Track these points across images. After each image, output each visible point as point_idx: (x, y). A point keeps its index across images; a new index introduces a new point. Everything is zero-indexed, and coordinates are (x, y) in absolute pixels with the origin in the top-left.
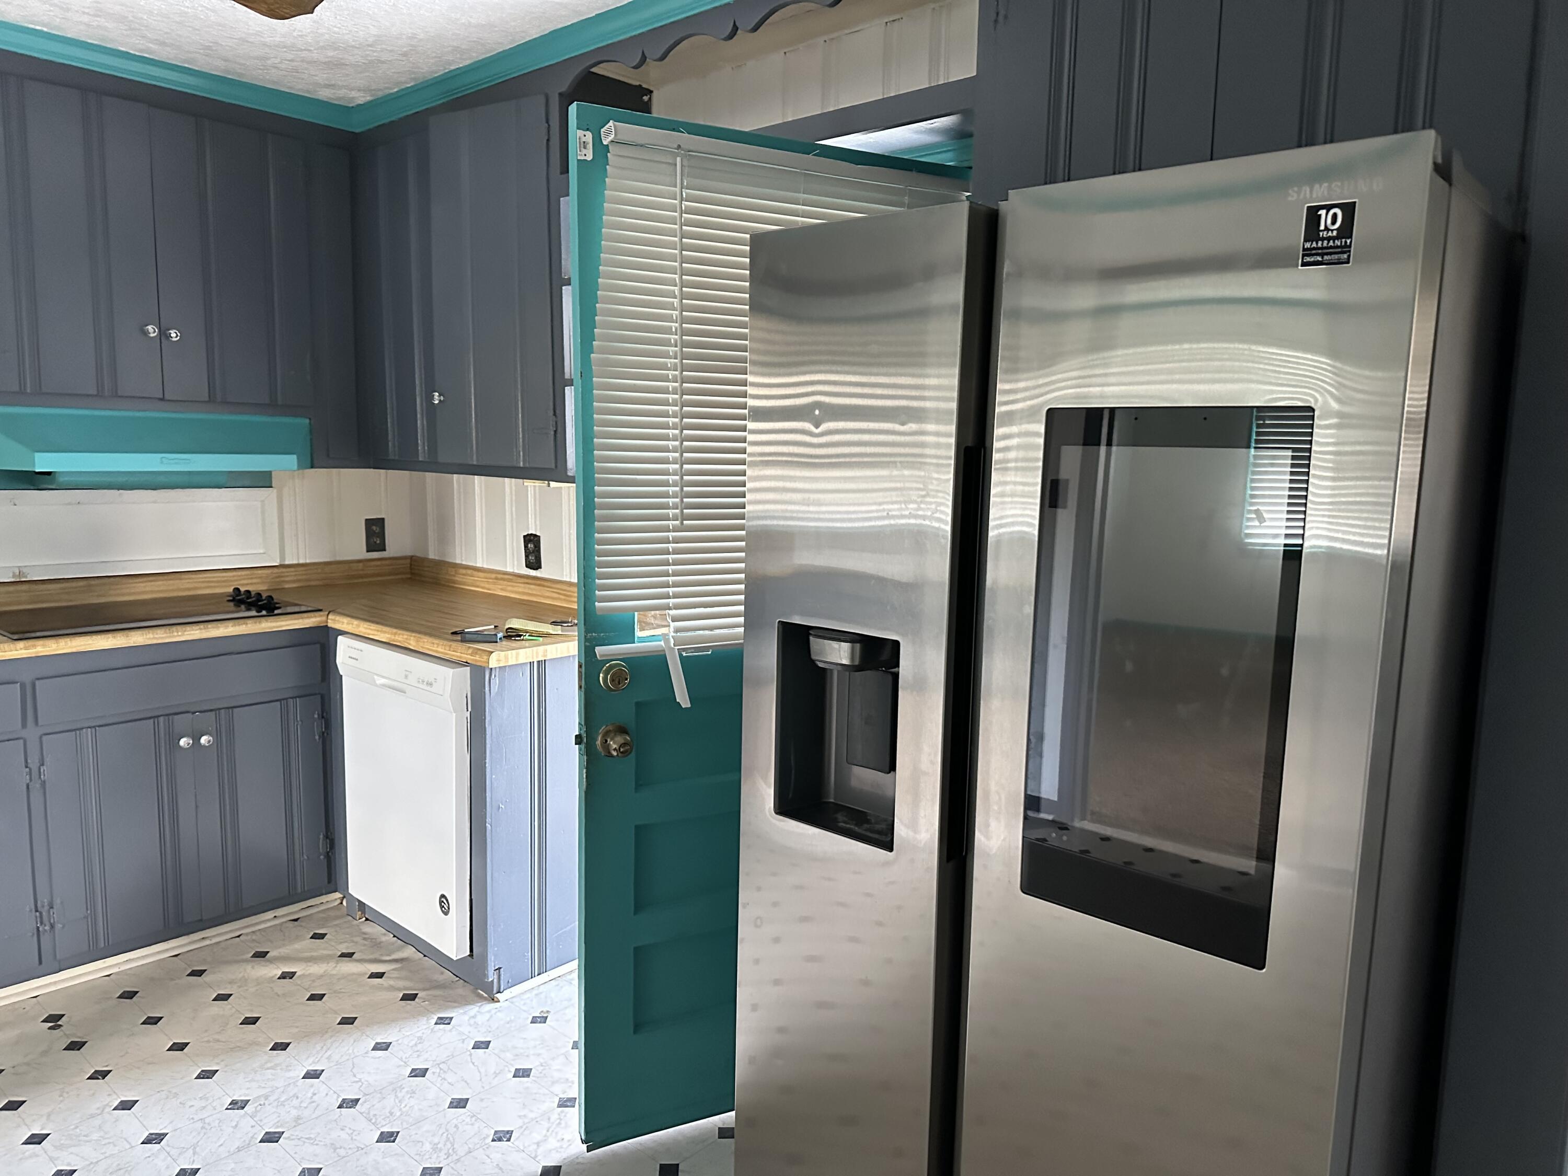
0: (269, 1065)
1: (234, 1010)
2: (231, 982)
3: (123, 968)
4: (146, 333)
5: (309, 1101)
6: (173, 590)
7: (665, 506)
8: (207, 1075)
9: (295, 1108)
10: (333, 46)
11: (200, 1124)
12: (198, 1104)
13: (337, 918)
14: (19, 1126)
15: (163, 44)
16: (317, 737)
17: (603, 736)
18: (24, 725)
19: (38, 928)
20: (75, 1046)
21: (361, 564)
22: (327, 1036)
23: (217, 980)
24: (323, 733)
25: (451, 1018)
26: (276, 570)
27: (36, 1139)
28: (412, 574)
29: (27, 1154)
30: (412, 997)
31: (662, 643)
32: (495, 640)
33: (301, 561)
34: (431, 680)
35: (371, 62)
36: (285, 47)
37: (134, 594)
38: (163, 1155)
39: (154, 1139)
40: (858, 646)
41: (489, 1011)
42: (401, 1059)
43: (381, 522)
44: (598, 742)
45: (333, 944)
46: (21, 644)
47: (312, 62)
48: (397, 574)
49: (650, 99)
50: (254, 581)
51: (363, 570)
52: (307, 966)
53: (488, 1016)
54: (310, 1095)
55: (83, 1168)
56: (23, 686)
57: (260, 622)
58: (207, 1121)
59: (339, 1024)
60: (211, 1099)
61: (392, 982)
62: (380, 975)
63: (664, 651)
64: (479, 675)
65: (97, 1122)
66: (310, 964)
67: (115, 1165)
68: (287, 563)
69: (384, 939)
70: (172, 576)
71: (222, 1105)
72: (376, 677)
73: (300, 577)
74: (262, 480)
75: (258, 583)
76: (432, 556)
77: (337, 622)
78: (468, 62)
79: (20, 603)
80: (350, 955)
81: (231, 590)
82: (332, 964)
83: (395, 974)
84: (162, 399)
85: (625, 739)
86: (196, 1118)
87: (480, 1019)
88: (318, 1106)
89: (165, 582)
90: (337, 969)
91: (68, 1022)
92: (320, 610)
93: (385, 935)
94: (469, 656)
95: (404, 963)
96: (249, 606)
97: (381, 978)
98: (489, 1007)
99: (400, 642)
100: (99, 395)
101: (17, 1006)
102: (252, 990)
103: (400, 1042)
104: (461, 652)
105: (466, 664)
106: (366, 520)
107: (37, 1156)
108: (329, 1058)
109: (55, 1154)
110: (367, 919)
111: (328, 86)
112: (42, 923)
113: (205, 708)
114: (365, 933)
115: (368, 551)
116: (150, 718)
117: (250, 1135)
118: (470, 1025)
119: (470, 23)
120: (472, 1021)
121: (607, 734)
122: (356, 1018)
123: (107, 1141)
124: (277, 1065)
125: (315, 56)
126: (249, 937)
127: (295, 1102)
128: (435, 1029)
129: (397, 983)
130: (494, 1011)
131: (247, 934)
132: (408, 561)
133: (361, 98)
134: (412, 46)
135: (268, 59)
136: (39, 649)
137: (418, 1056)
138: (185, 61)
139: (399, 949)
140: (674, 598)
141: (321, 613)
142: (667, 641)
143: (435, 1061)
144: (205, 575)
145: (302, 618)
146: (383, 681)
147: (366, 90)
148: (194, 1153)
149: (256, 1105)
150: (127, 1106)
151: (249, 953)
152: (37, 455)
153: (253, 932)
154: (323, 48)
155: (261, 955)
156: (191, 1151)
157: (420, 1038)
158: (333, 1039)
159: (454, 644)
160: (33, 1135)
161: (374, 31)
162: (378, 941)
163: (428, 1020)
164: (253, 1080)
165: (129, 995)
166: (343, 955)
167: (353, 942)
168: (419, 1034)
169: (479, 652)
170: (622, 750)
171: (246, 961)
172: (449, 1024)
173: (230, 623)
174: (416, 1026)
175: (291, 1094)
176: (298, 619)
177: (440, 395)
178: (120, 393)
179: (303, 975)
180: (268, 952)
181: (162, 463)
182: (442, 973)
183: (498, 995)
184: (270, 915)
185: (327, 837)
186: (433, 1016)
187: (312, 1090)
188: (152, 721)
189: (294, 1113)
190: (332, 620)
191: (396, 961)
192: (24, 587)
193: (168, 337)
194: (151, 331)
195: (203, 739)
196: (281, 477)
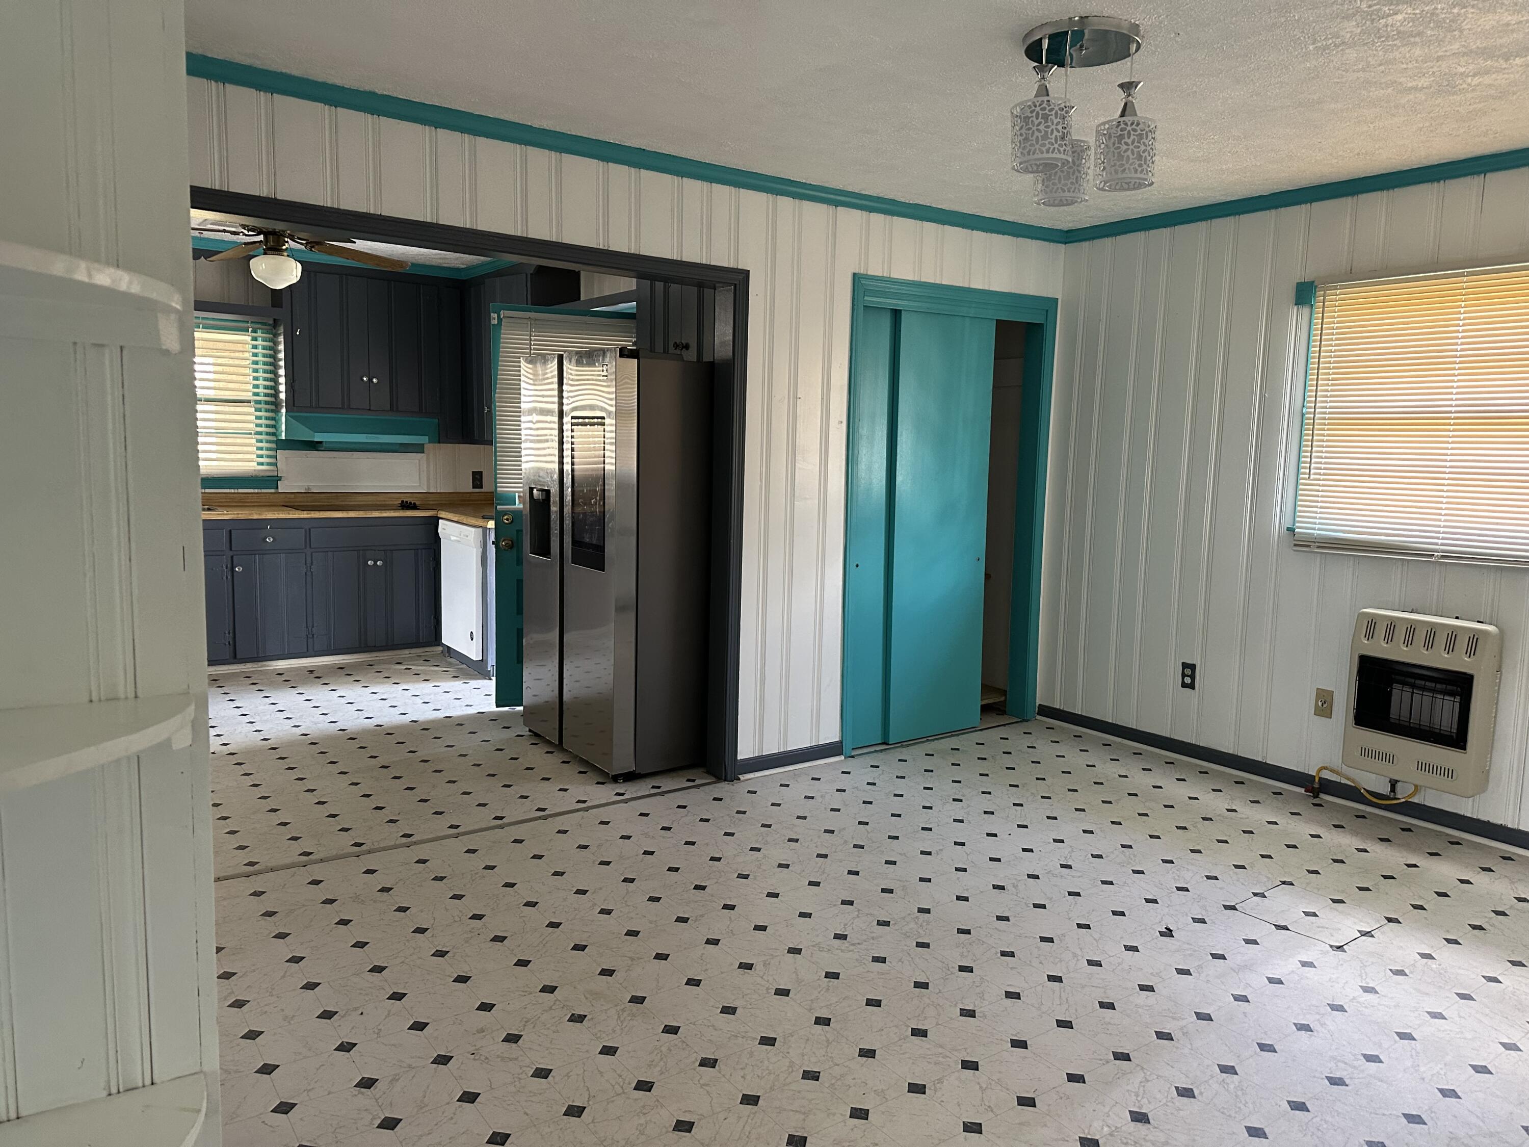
4: (363, 380)
6: (374, 500)
8: (365, 687)
13: (437, 656)
16: (432, 569)
17: (502, 541)
18: (306, 547)
19: (307, 635)
20: (318, 678)
21: (468, 494)
22: (416, 683)
24: (434, 567)
26: (425, 495)
30: (456, 677)
34: (467, 534)
40: (543, 492)
43: (481, 473)
44: (500, 544)
45: (432, 663)
46: (305, 513)
50: (414, 499)
51: (469, 496)
52: (417, 667)
53: (485, 683)
56: (306, 531)
57: (405, 512)
59: (422, 681)
61: (450, 673)
62: (447, 671)
64: (486, 532)
66: (419, 667)
68: (431, 491)
69: (454, 663)
70: (377, 494)
72: (451, 537)
73: (437, 499)
74: (418, 449)
75: (416, 500)
77: (442, 514)
79: (308, 502)
80: (437, 666)
81: (401, 500)
84: (370, 410)
85: (509, 542)
87: (481, 683)
89: (371, 497)
90: (430, 668)
91: (316, 673)
92: (436, 509)
93: (456, 662)
98: (487, 681)
99: (461, 521)
100: (343, 408)
101: (297, 667)
105: (481, 527)
106: (473, 472)
110: (449, 652)
112: (309, 634)
113: (380, 548)
114: (447, 661)
115: (473, 488)
116: (356, 550)
118: (476, 684)
123: (325, 696)
128: (461, 685)
131: (396, 658)
136: (312, 516)
137: (449, 689)
141: (435, 511)
143: (455, 690)
144: (390, 495)
145: (426, 512)
146: (455, 538)
150: (333, 690)
152: (315, 434)
153: (399, 657)
155: (399, 663)
157: (454, 686)
162: (452, 663)
163: (459, 682)
165: (341, 668)
169: (485, 522)
171: (392, 663)
172: (468, 684)
173: (392, 511)
176: (424, 512)
177: (488, 408)
178: (351, 407)
180: (402, 663)
184: (407, 651)
185: (435, 617)
186: (462, 681)
188: (355, 552)
190: (440, 513)
192: (310, 495)
193: (373, 382)
194: (365, 379)
195: (378, 563)
196: (429, 447)
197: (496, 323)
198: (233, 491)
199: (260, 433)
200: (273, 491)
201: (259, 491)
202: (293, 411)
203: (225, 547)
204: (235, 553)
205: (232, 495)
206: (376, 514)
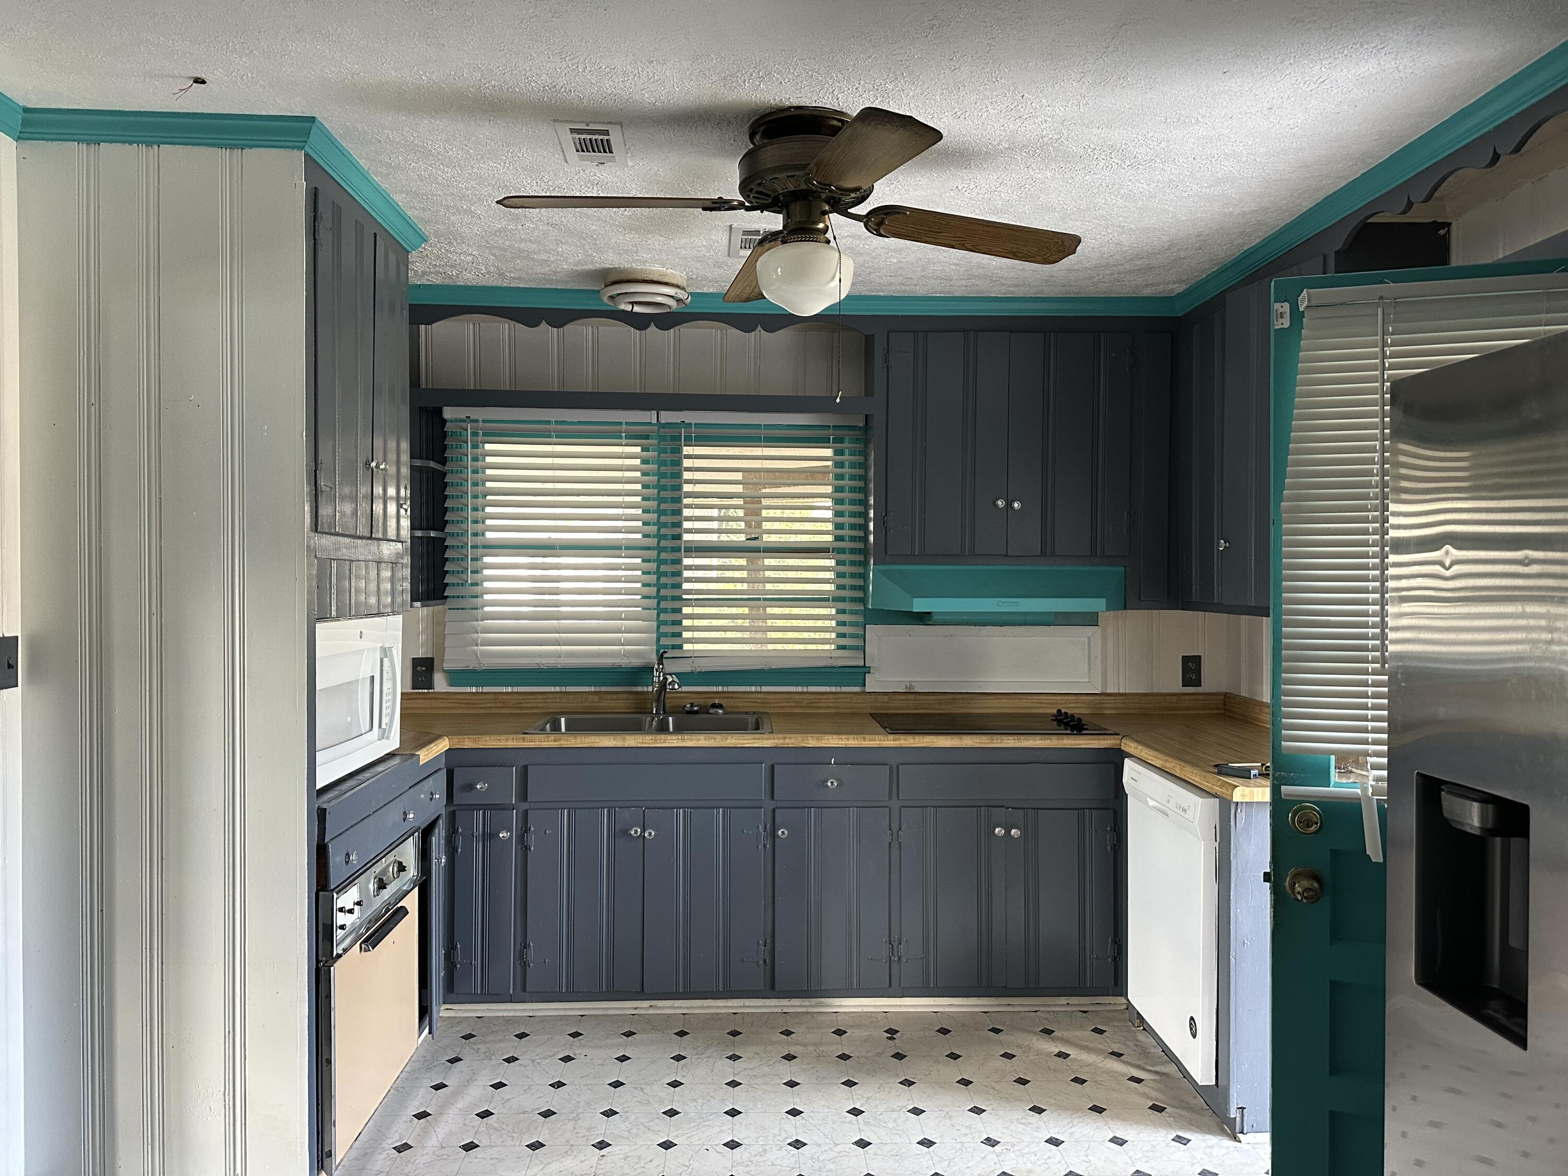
0: (1023, 1121)
1: (1013, 1069)
2: (1019, 1046)
3: (947, 1010)
4: (996, 506)
5: (1043, 1161)
6: (1012, 708)
7: (1365, 648)
8: (977, 1111)
9: (1031, 1162)
10: (1139, 257)
11: (959, 1146)
12: (964, 1130)
13: (1119, 1020)
14: (849, 1099)
15: (1016, 286)
16: (1109, 848)
17: (1292, 878)
18: (890, 798)
19: (890, 957)
20: (899, 1056)
21: (1175, 698)
22: (1076, 1115)
23: (1010, 1040)
24: (1115, 845)
25: (1189, 1141)
26: (1098, 697)
27: (856, 1112)
28: (1225, 709)
29: (847, 1120)
30: (1160, 1109)
31: (1359, 791)
32: (1248, 776)
33: (1122, 691)
34: (1186, 807)
35: (1173, 261)
36: (1102, 267)
37: (986, 708)
38: (928, 1157)
39: (927, 1143)
40: (1490, 807)
41: (1228, 1148)
42: (1131, 1158)
43: (1197, 660)
44: (1287, 884)
45: (1108, 1041)
46: (891, 737)
47: (1129, 272)
48: (1212, 709)
49: (1448, 231)
50: (1079, 705)
51: (1176, 703)
52: (1080, 1053)
53: (1224, 1151)
54: (1046, 1157)
55: (876, 1144)
56: (892, 769)
57: (1062, 739)
58: (966, 1145)
59: (1089, 1109)
60: (973, 1130)
61: (1147, 1090)
62: (1139, 1081)
63: (1360, 799)
64: (1226, 809)
65: (895, 1115)
66: (1083, 1051)
67: (895, 1151)
68: (1108, 691)
69: (1153, 1050)
70: (1013, 697)
71: (979, 1137)
72: (1148, 799)
73: (1118, 705)
74: (1091, 619)
75: (1082, 708)
76: (1244, 693)
77: (1129, 746)
78: (1258, 240)
79: (908, 708)
80: (1119, 1055)
81: (1055, 711)
82: (1101, 1058)
83: (1153, 1084)
84: (1006, 556)
85: (1312, 885)
86: (959, 1141)
87: (1215, 1151)
88: (1049, 1168)
89: (1008, 701)
90: (1104, 1063)
91: (900, 1037)
92: (1118, 734)
93: (1155, 1047)
94: (1218, 788)
95: (1164, 1077)
96: (1067, 725)
97: (1139, 1083)
98: (1228, 1143)
99: (1169, 768)
100: (962, 554)
101: (873, 1015)
102: (1032, 1058)
103: (1135, 1143)
104: (1212, 782)
105: (1215, 796)
106: (1183, 657)
107: (852, 1124)
108: (1072, 1134)
109: (862, 1127)
110: (1144, 1029)
111: (1147, 286)
112: (893, 954)
113: (1016, 806)
114: (1138, 1041)
115: (1183, 686)
116: (976, 807)
117: (992, 1169)
118: (1205, 1154)
119: (1244, 212)
120: (1208, 1151)
121: (1296, 876)
122: (1105, 1109)
123: (896, 1132)
124: (1029, 1123)
125: (1127, 266)
126: (1044, 1014)
127: (1033, 1158)
128: (1171, 1144)
129: (1151, 1092)
130: (1232, 1149)
131: (1043, 1012)
132: (1223, 697)
133: (1180, 288)
134: (1203, 241)
135: (1094, 277)
136: (902, 742)
137: (1146, 1162)
138: (1037, 293)
139: (1162, 1063)
140: (1373, 744)
141: (1116, 737)
142: (1364, 789)
143: (1159, 1171)
144: (1040, 698)
145: (1098, 739)
146: (1153, 803)
147: (1180, 281)
148: (948, 1165)
149: (1004, 1148)
150: (917, 1111)
151: (1039, 1027)
152: (915, 600)
153: (1048, 1012)
154: (1131, 260)
155: (1048, 1032)
156: (947, 1163)
157: (1154, 1147)
158: (1081, 1120)
159: (1209, 775)
160: (855, 1108)
161: (1165, 238)
162: (1148, 1051)
163: (1167, 1134)
164: (1008, 1128)
165: (944, 1031)
166: (1113, 1053)
167: (1126, 1044)
168: (1155, 1143)
169: (1226, 785)
170: (1305, 895)
171: (1035, 1033)
172: (1185, 1144)
173: (1038, 737)
174: (1154, 1135)
175: (1032, 1150)
176: (1095, 740)
177: (1225, 543)
178: (976, 553)
179: (1075, 1059)
180: (1054, 1031)
181: (998, 605)
182: (1195, 1098)
183: (1240, 1136)
184: (1063, 1000)
185: (1114, 943)
186: (1172, 1132)
187: (1049, 1154)
188: (975, 809)
189: (1029, 1166)
190: (1125, 744)
191: (1157, 1073)
192: (912, 697)
193: (1012, 508)
194: (999, 503)
195: (1013, 832)
196: (1107, 617)
197: (1287, 324)
198: (800, 689)
199: (843, 599)
200: (857, 689)
201: (838, 689)
202: (884, 563)
203: (763, 795)
204: (779, 804)
205: (797, 697)
206: (1010, 742)
